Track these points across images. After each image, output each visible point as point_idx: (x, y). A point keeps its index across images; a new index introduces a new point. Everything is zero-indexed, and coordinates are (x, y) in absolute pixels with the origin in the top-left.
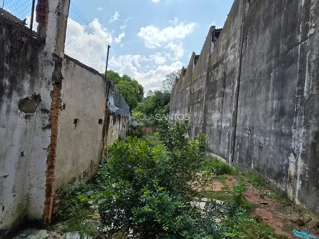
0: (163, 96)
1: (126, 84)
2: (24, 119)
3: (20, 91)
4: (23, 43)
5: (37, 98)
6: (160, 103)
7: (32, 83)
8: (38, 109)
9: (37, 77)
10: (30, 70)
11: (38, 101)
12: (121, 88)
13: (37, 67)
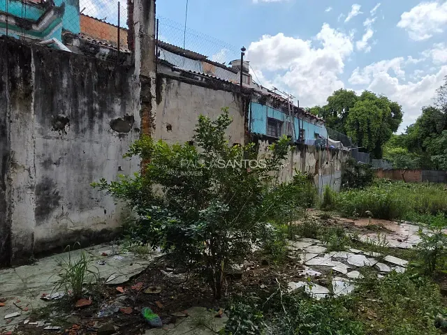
0: (441, 114)
1: (367, 105)
2: (118, 137)
3: (111, 113)
4: (110, 71)
5: (130, 119)
6: (435, 128)
7: (124, 106)
8: (132, 129)
9: (129, 100)
10: (120, 94)
11: (132, 121)
12: (358, 114)
13: (128, 91)
